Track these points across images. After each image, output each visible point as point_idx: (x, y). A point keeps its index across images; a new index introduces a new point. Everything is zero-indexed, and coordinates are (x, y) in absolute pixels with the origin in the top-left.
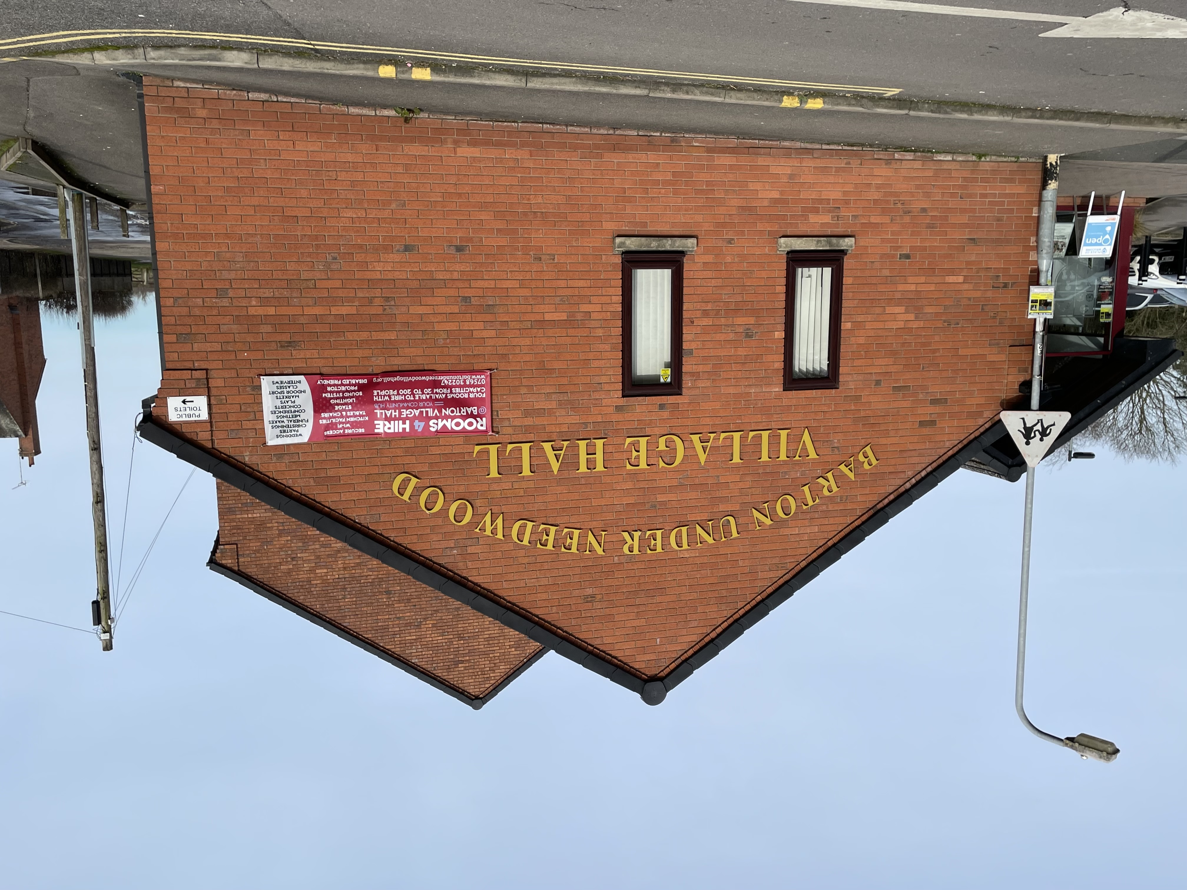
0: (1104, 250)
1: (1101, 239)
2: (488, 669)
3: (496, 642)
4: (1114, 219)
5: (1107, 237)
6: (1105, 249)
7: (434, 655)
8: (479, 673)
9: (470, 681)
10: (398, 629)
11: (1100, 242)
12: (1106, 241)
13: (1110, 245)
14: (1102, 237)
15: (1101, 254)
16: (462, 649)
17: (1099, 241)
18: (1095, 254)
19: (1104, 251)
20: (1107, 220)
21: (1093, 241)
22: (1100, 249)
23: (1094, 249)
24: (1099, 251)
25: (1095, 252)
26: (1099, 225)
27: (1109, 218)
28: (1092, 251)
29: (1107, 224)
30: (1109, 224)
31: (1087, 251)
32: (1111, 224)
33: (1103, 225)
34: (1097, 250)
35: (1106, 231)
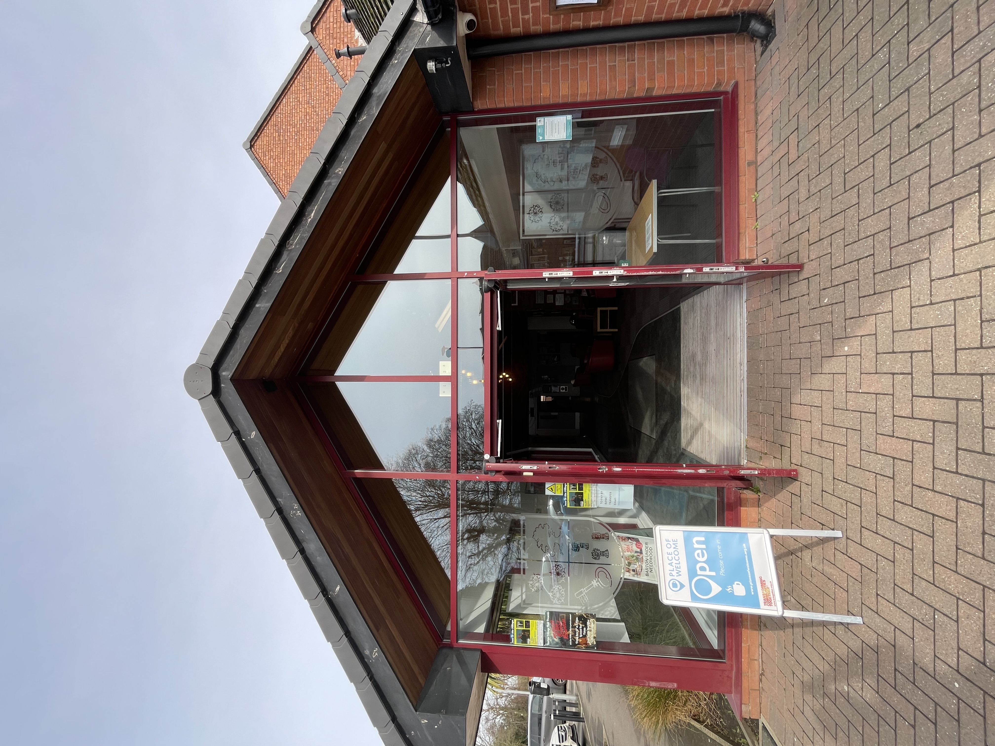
0: (677, 586)
1: (708, 573)
2: (272, 154)
3: (291, 159)
4: (768, 601)
6: (682, 586)
7: (287, 114)
8: (270, 148)
9: (265, 142)
10: (308, 88)
11: (699, 572)
13: (695, 598)
14: (713, 574)
15: (668, 578)
16: (289, 134)
17: (703, 569)
18: (667, 562)
19: (675, 585)
20: (763, 583)
21: (698, 555)
22: (680, 575)
23: (678, 562)
24: (674, 573)
25: (671, 564)
26: (748, 565)
27: (770, 588)
28: (673, 556)
29: (751, 584)
30: (752, 590)
31: (671, 543)
32: (753, 593)
33: (749, 573)
34: (678, 568)
35: (732, 584)
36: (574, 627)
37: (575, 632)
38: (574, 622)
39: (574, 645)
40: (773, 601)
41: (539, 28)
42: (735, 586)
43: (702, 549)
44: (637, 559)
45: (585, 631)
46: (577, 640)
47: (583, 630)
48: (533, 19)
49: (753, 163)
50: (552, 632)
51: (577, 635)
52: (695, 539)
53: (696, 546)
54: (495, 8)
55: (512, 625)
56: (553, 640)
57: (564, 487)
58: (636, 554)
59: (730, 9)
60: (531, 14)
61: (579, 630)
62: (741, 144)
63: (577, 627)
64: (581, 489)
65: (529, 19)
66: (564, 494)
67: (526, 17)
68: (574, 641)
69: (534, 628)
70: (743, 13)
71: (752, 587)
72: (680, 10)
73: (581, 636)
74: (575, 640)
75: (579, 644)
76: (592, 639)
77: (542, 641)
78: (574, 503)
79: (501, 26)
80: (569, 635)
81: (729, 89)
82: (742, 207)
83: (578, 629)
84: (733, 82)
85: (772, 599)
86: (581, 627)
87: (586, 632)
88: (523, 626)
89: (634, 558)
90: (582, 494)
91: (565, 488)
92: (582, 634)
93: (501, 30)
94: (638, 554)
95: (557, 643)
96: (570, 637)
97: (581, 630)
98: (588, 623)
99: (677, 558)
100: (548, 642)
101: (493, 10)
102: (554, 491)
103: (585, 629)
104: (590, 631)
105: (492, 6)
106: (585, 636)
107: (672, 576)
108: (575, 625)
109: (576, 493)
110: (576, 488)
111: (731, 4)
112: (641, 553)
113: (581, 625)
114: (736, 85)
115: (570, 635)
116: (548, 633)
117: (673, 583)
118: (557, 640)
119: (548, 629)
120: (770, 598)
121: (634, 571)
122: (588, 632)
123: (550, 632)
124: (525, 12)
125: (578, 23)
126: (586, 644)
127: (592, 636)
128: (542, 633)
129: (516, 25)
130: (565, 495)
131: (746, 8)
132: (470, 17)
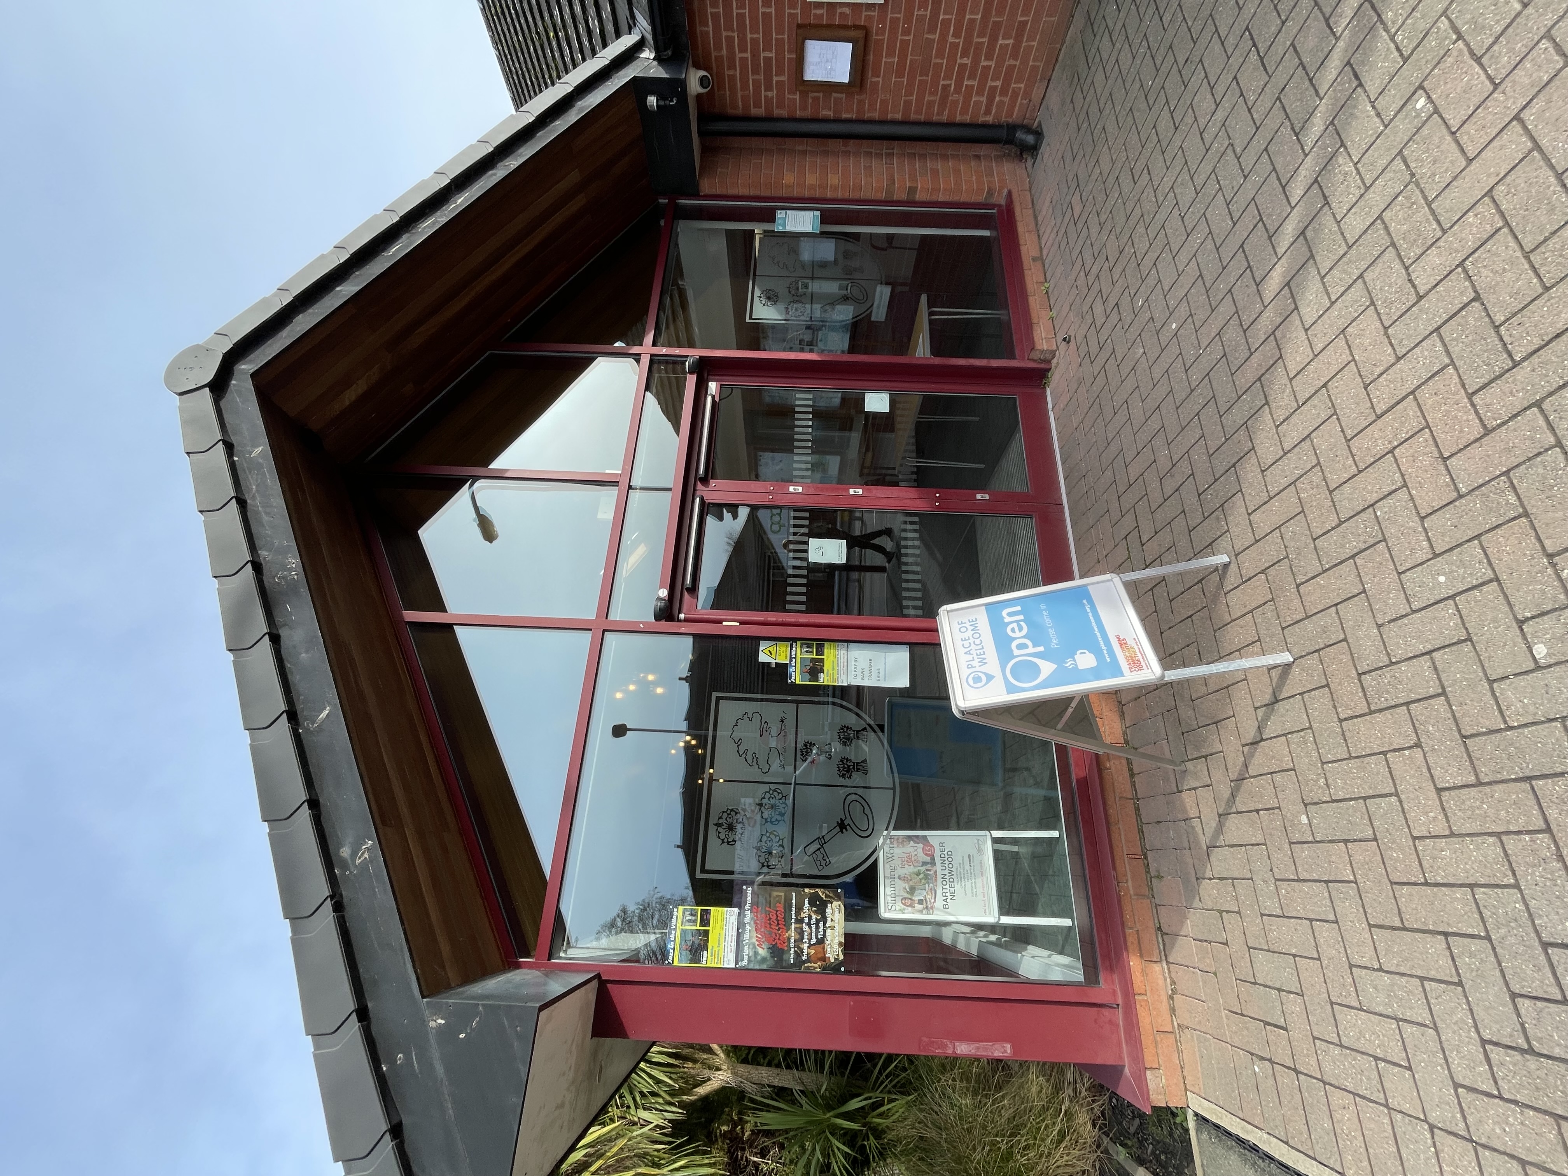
0: (981, 679)
1: (1031, 650)
4: (1135, 664)
5: (1047, 668)
6: (990, 678)
11: (1016, 652)
12: (1025, 670)
13: (1011, 689)
14: (1041, 649)
15: (965, 672)
17: (1021, 646)
18: (961, 651)
19: (977, 680)
20: (1122, 643)
21: (1013, 630)
22: (985, 663)
23: (980, 647)
24: (976, 663)
25: (968, 653)
26: (1094, 625)
27: (1136, 647)
28: (972, 640)
29: (1104, 647)
30: (1107, 656)
31: (968, 625)
32: (1108, 660)
33: (1098, 634)
34: (980, 654)
35: (1072, 656)
36: (800, 921)
37: (801, 932)
38: (800, 909)
39: (799, 962)
40: (1143, 664)
41: (784, 113)
42: (1078, 657)
43: (1017, 622)
44: (926, 877)
45: (821, 930)
46: (805, 951)
47: (817, 927)
48: (777, 99)
49: (1040, 259)
50: (755, 934)
51: (806, 939)
52: (1004, 613)
53: (1007, 619)
54: (734, 76)
55: (674, 921)
56: (756, 953)
57: (791, 649)
58: (923, 869)
59: (994, 119)
60: (775, 92)
61: (810, 928)
62: (1022, 242)
63: (806, 920)
64: (820, 652)
65: (772, 98)
66: (791, 661)
67: (770, 94)
68: (798, 955)
69: (718, 926)
70: (1008, 125)
71: (1105, 652)
72: (940, 113)
73: (814, 941)
74: (802, 951)
75: (809, 960)
76: (836, 946)
77: (732, 956)
78: (808, 676)
79: (740, 103)
80: (789, 939)
81: (1003, 202)
82: (1031, 300)
83: (809, 924)
84: (1005, 192)
85: (1141, 660)
86: (813, 921)
87: (825, 931)
88: (695, 921)
89: (921, 876)
90: (822, 661)
91: (793, 652)
92: (817, 937)
93: (740, 111)
94: (929, 867)
95: (764, 960)
96: (792, 945)
97: (814, 926)
98: (829, 911)
99: (977, 642)
100: (746, 958)
101: (732, 78)
102: (773, 656)
103: (821, 924)
104: (833, 928)
105: (731, 72)
106: (821, 942)
107: (972, 667)
108: (803, 915)
109: (812, 660)
110: (812, 652)
111: (993, 112)
112: (933, 863)
113: (814, 917)
114: (1010, 193)
115: (792, 941)
116: (746, 937)
117: (974, 678)
118: (763, 952)
119: (748, 927)
120: (1139, 660)
121: (920, 902)
122: (829, 932)
123: (750, 935)
124: (769, 88)
125: (828, 113)
126: (824, 959)
127: (836, 941)
128: (735, 938)
129: (757, 105)
130: (793, 663)
131: (1010, 120)
132: (702, 73)
